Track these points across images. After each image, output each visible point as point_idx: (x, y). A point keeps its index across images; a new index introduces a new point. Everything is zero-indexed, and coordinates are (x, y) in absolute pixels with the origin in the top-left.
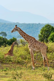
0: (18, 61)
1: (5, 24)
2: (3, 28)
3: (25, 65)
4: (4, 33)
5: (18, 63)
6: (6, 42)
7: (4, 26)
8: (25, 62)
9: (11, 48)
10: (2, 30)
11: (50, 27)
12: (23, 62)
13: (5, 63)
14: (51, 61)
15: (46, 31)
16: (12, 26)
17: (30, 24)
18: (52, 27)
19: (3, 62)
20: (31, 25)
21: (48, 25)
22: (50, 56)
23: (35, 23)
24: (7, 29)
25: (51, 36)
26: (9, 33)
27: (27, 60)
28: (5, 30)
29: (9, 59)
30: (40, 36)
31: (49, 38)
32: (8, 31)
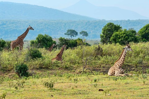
0: (66, 66)
1: (89, 22)
2: (86, 26)
3: (74, 71)
4: (85, 33)
5: (66, 68)
6: (69, 44)
7: (88, 24)
8: (73, 67)
9: (60, 51)
10: (85, 29)
11: (112, 25)
12: (72, 67)
13: (51, 69)
14: (104, 65)
15: (109, 30)
16: (97, 24)
17: (117, 21)
18: (115, 26)
19: (49, 68)
20: (119, 22)
21: (110, 24)
22: (103, 59)
23: (123, 20)
24: (91, 27)
25: (113, 36)
26: (93, 32)
27: (76, 65)
28: (89, 28)
29: (56, 64)
30: (102, 37)
31: (112, 38)
32: (92, 29)
